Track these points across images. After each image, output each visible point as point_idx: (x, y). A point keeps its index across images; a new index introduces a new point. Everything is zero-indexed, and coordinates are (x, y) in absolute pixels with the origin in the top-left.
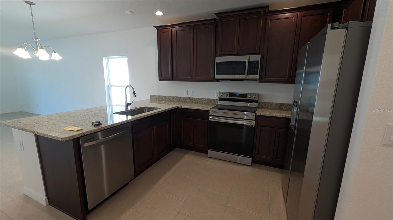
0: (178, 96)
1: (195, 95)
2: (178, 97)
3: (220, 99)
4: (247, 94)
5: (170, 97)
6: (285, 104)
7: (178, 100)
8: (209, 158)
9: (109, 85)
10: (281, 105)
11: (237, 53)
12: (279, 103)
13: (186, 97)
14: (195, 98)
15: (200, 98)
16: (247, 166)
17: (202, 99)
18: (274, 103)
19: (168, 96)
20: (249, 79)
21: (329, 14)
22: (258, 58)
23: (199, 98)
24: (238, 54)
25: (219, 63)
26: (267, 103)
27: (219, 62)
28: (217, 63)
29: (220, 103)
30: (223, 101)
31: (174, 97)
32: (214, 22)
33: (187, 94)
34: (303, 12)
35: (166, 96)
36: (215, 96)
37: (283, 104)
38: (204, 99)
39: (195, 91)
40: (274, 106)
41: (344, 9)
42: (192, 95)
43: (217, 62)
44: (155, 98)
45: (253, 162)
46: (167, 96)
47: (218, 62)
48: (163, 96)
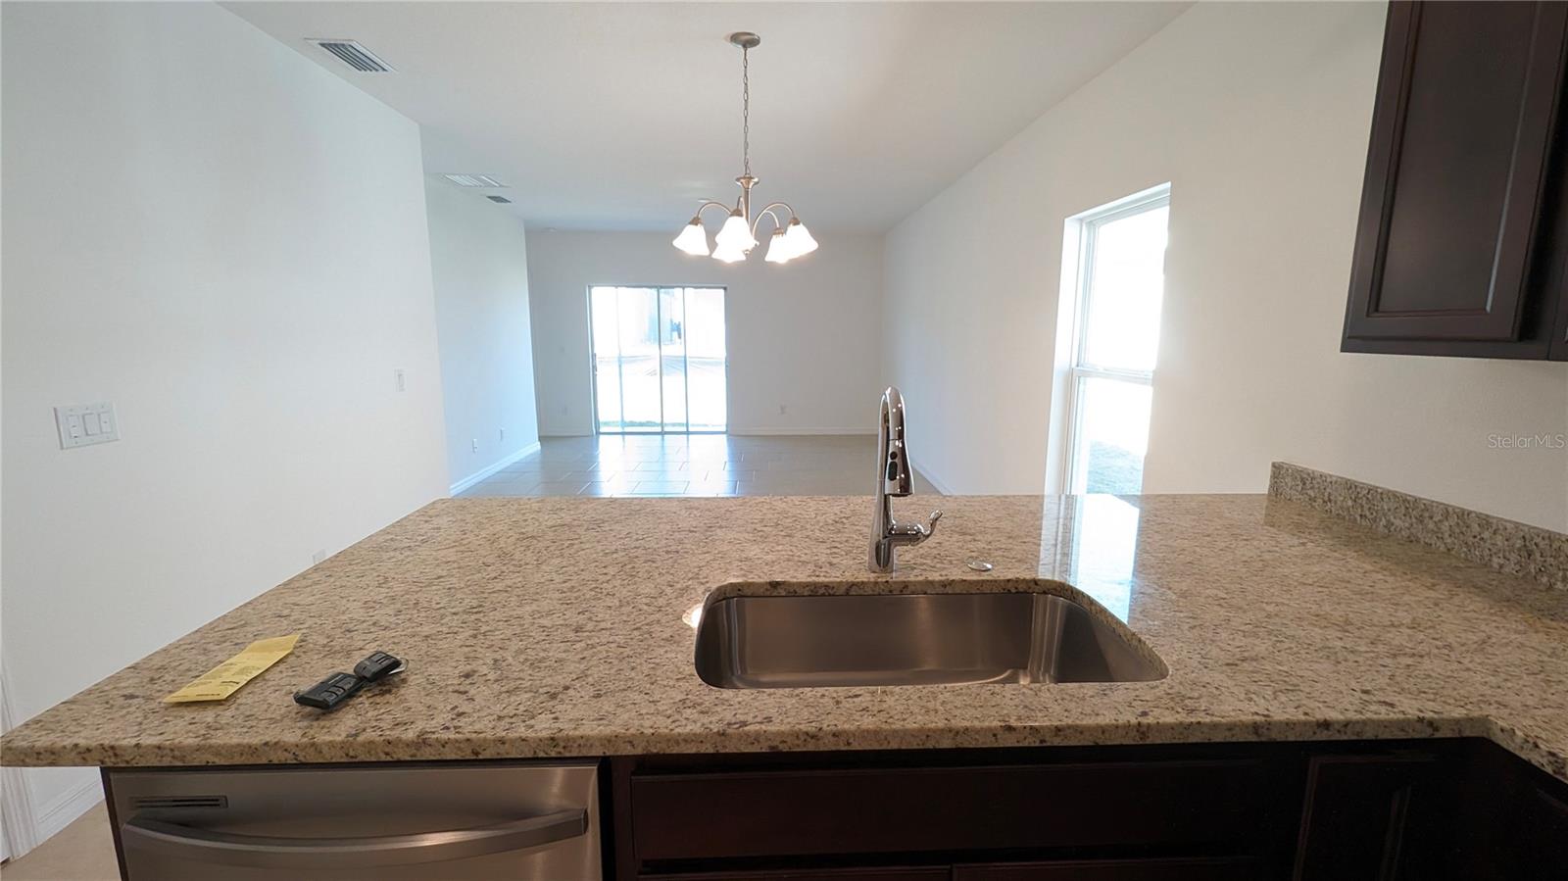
9: (1074, 365)
44: (1313, 499)
46: (1447, 511)
48: (1395, 495)
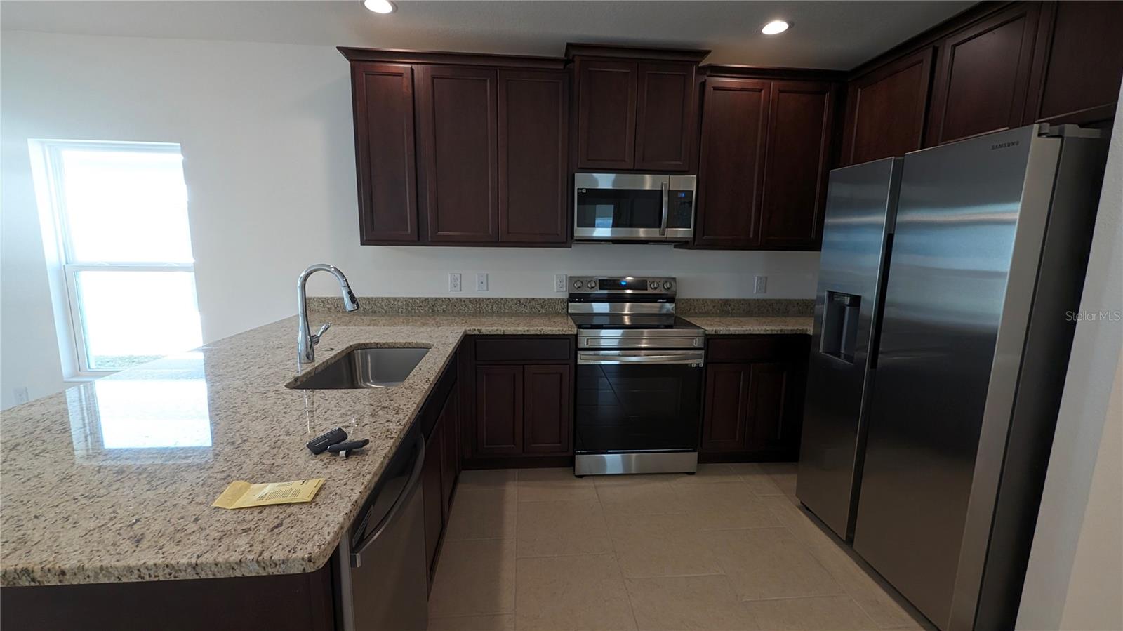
0: (426, 297)
1: (487, 290)
2: (426, 299)
3: (573, 298)
4: (646, 281)
5: (395, 299)
6: (734, 300)
7: (427, 308)
8: (580, 479)
9: (64, 263)
10: (726, 302)
11: (632, 168)
12: (721, 300)
13: (457, 299)
14: (489, 299)
15: (506, 299)
16: (686, 475)
17: (512, 299)
18: (709, 299)
19: (388, 299)
20: (668, 239)
21: (827, 95)
22: (688, 183)
23: (502, 299)
24: (636, 168)
25: (584, 191)
26: (693, 300)
27: (587, 189)
28: (578, 193)
29: (574, 309)
30: (579, 301)
31: (412, 299)
32: (561, 67)
33: (458, 288)
34: (782, 83)
35: (376, 299)
36: (555, 289)
37: (730, 300)
38: (519, 300)
39: (487, 275)
40: (711, 308)
41: (860, 90)
42: (477, 289)
43: (578, 189)
45: (701, 460)
47: (581, 189)
